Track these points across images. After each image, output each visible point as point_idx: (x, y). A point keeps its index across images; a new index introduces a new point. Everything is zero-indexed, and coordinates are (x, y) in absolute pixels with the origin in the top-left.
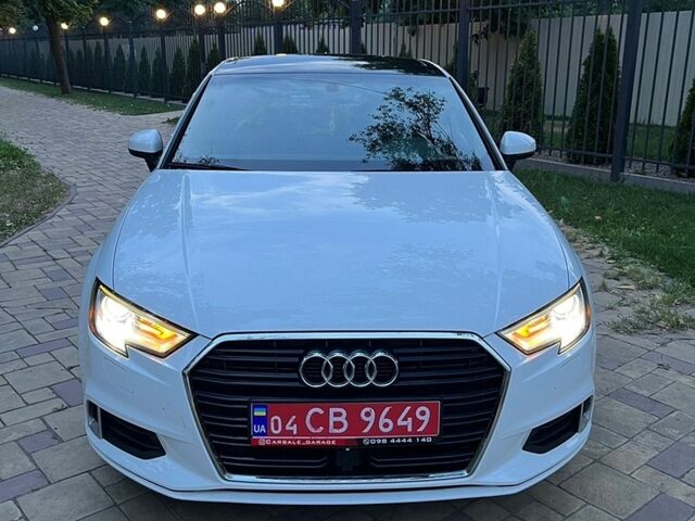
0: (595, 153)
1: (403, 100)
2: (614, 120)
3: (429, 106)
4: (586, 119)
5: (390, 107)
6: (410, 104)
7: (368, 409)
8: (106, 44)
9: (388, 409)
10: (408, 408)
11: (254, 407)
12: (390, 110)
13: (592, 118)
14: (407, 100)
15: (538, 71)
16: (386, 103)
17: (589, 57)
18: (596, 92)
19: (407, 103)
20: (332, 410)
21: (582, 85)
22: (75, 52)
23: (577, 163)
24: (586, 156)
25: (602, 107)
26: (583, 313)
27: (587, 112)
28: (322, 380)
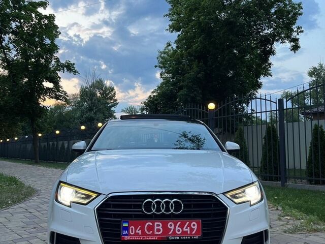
0: (273, 175)
1: (187, 137)
2: (279, 161)
3: (198, 141)
4: (268, 161)
5: (182, 140)
6: (190, 140)
7: (171, 223)
8: (57, 143)
9: (179, 223)
10: (188, 223)
11: (123, 222)
12: (182, 142)
13: (270, 160)
14: (189, 137)
15: (245, 143)
16: (180, 139)
17: (266, 136)
18: (270, 150)
19: (189, 139)
20: (156, 224)
21: (264, 148)
22: (43, 146)
23: (266, 180)
24: (270, 177)
25: (274, 156)
26: (260, 194)
27: (267, 158)
28: (152, 211)
